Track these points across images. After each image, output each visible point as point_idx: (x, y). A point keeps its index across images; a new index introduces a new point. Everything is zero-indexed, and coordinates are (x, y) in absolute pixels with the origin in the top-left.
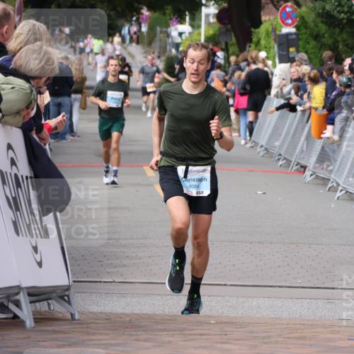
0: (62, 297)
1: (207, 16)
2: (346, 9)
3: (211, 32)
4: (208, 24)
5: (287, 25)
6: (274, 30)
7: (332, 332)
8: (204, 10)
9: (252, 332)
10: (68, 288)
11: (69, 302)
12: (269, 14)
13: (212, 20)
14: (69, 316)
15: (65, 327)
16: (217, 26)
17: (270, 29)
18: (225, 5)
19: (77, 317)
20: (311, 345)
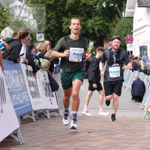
0: (57, 111)
1: (91, 45)
2: (124, 43)
3: (92, 48)
4: (91, 47)
5: (110, 47)
6: (107, 48)
7: (121, 120)
8: (90, 43)
9: (102, 120)
10: (58, 109)
11: (59, 113)
12: (106, 44)
13: (92, 46)
14: (59, 116)
15: (58, 118)
16: (93, 47)
17: (106, 48)
18: (95, 42)
19: (60, 116)
20: (116, 123)
